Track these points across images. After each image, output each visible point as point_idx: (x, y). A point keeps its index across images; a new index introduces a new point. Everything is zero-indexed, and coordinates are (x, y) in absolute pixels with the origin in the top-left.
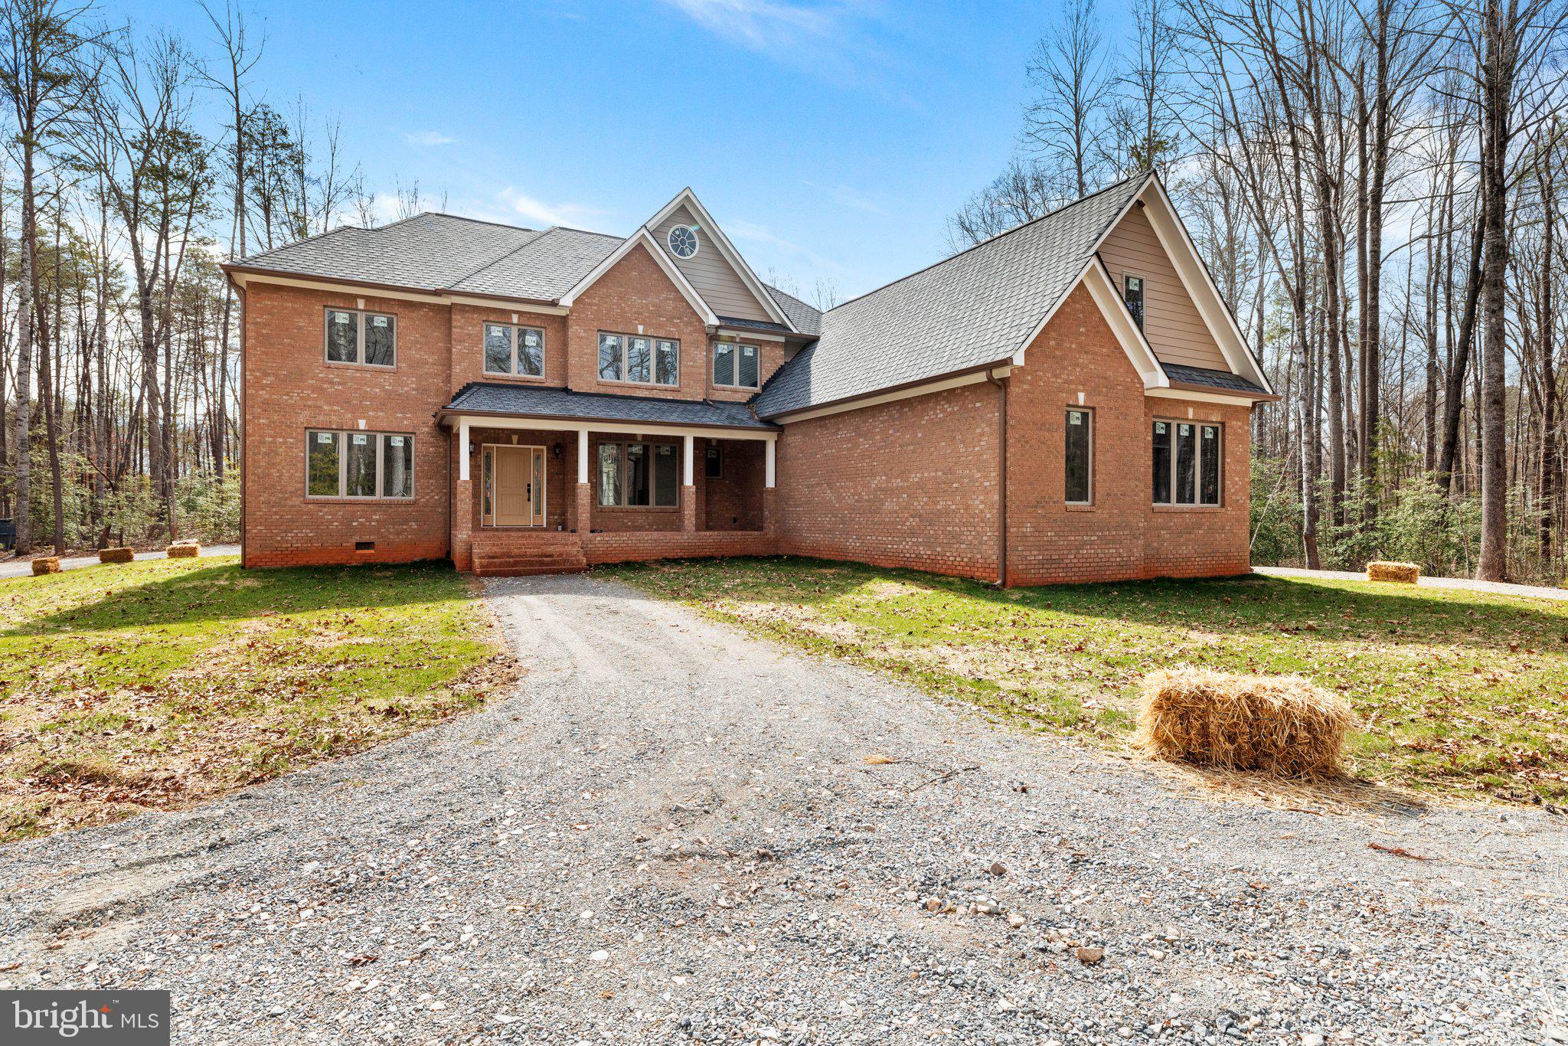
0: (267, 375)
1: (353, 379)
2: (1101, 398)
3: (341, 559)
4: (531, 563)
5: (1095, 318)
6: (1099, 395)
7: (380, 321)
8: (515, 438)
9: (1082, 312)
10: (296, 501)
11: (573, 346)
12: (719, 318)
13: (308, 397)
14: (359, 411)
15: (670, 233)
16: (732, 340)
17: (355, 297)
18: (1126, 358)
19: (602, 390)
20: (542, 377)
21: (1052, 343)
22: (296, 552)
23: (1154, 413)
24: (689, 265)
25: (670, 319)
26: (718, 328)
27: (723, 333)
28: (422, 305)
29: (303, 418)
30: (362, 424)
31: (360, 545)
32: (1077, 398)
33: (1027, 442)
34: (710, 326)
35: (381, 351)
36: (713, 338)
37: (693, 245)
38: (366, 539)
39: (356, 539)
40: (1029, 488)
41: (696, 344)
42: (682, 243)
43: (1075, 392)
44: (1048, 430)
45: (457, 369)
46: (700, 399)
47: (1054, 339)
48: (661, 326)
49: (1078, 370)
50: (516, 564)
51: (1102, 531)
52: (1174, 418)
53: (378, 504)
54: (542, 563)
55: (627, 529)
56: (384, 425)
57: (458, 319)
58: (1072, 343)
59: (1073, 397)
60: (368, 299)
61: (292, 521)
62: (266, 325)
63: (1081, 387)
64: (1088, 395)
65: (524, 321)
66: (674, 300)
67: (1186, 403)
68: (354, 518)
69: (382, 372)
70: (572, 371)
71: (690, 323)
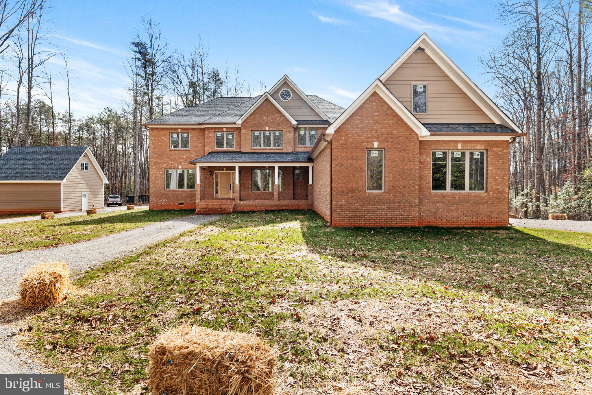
0: (155, 154)
1: (177, 153)
2: (389, 143)
3: (175, 208)
4: (214, 211)
5: (385, 108)
6: (388, 142)
7: (185, 135)
8: (225, 169)
9: (376, 106)
10: (163, 190)
11: (243, 137)
12: (296, 121)
13: (166, 160)
14: (179, 163)
15: (280, 92)
16: (305, 128)
17: (178, 129)
18: (406, 124)
19: (253, 151)
20: (234, 148)
21: (357, 122)
22: (162, 205)
23: (432, 147)
24: (288, 103)
25: (279, 124)
26: (297, 125)
27: (299, 126)
28: (197, 128)
29: (164, 166)
30: (180, 167)
31: (180, 204)
32: (373, 145)
33: (342, 165)
34: (294, 125)
35: (185, 144)
36: (296, 129)
37: (290, 95)
38: (181, 202)
39: (179, 202)
40: (344, 185)
41: (289, 132)
42: (285, 95)
43: (372, 142)
44: (355, 160)
45: (206, 148)
46: (290, 152)
47: (358, 120)
48: (275, 127)
49: (374, 132)
50: (209, 211)
51: (389, 203)
52: (449, 149)
53: (184, 191)
54: (217, 211)
55: (262, 199)
56: (186, 167)
57: (206, 132)
58: (370, 120)
59: (371, 144)
60: (181, 129)
61: (162, 196)
62: (155, 139)
63: (376, 140)
64: (380, 142)
65: (228, 130)
66: (280, 117)
67: (456, 142)
68: (178, 195)
69: (186, 150)
70: (242, 145)
71: (286, 124)
